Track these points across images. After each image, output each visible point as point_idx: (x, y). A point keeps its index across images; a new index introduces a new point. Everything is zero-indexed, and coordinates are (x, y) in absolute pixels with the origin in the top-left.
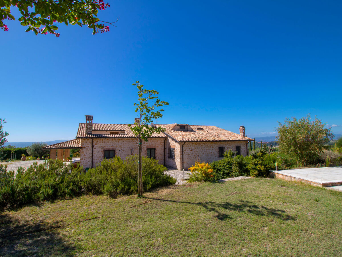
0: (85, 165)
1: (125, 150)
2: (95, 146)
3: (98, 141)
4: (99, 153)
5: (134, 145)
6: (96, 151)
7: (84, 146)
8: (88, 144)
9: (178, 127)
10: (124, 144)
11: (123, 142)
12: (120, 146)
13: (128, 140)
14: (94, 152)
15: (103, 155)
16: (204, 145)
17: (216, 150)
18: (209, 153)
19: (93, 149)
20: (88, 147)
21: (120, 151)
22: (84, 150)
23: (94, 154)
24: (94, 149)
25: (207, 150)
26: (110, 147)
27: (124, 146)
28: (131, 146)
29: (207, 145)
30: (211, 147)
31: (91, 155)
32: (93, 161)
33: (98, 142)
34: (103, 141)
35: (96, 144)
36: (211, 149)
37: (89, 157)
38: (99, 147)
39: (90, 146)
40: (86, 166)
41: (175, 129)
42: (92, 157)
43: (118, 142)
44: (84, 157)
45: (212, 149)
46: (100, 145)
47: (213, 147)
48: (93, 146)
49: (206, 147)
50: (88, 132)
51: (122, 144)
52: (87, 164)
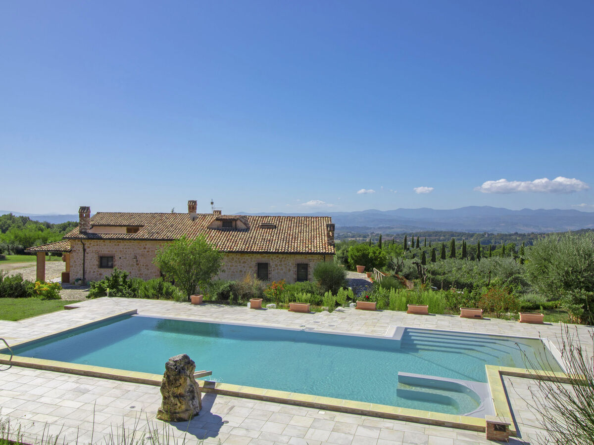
0: (76, 274)
1: (128, 257)
2: (87, 250)
3: (92, 243)
4: (93, 260)
5: (141, 250)
6: (88, 257)
7: (74, 249)
8: (79, 247)
9: (219, 223)
10: (126, 249)
11: (125, 245)
12: (121, 251)
13: (132, 243)
14: (86, 258)
15: (97, 263)
16: (226, 257)
17: (250, 267)
18: (237, 272)
19: (84, 254)
20: (79, 250)
21: (120, 258)
22: (74, 254)
23: (86, 261)
24: (86, 254)
25: (232, 266)
26: (107, 252)
27: (126, 251)
28: (136, 252)
29: (233, 258)
30: (240, 262)
31: (82, 262)
32: (85, 270)
33: (92, 245)
34: (98, 243)
35: (89, 247)
36: (240, 265)
37: (80, 265)
38: (93, 252)
39: (81, 250)
40: (77, 276)
41: (213, 227)
42: (84, 264)
43: (118, 245)
44: (75, 264)
45: (243, 265)
46: (94, 249)
47: (244, 262)
48: (84, 250)
49: (229, 261)
50: (82, 230)
51: (123, 248)
52: (78, 273)
